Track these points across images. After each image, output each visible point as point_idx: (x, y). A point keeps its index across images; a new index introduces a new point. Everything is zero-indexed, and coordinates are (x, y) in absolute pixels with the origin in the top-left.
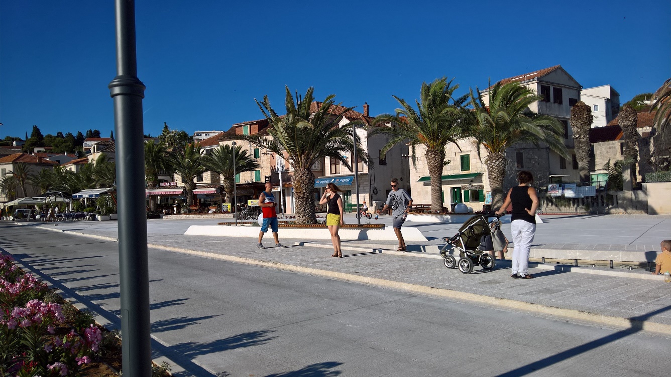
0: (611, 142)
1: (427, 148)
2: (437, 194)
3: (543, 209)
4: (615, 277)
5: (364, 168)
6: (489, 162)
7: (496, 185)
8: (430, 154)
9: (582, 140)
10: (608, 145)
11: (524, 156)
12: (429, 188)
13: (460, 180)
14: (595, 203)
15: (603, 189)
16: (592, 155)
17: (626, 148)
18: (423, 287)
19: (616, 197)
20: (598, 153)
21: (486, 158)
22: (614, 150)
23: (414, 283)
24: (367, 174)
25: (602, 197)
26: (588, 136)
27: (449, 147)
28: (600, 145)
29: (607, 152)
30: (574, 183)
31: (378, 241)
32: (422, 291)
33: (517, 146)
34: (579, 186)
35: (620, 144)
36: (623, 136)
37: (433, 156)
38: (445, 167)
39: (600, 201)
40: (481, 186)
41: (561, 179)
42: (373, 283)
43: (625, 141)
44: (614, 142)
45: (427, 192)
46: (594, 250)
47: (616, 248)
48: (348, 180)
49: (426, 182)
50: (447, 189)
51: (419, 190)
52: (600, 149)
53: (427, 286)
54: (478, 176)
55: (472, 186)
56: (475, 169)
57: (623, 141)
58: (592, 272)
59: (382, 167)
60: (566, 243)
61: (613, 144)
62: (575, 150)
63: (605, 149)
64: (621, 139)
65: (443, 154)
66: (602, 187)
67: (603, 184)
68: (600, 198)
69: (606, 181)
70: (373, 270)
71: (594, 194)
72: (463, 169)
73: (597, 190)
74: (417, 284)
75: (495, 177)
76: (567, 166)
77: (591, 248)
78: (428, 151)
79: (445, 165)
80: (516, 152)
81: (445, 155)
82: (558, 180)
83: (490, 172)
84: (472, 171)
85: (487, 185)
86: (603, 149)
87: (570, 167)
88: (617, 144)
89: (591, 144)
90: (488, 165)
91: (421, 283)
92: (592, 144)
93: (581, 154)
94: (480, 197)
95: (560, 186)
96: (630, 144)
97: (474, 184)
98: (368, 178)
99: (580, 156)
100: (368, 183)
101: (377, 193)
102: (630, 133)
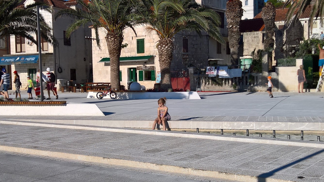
0: (256, 33)
1: (107, 32)
2: (115, 73)
3: (202, 88)
4: (248, 143)
5: (49, 48)
6: (160, 46)
7: (164, 67)
8: (110, 37)
9: (234, 30)
10: (253, 35)
11: (189, 42)
12: (109, 68)
13: (136, 61)
14: (241, 83)
15: (247, 71)
16: (241, 43)
17: (266, 38)
18: (97, 157)
19: (256, 77)
20: (245, 41)
21: (158, 43)
22: (257, 39)
23: (89, 154)
24: (51, 54)
25: (246, 77)
26: (238, 27)
27: (127, 32)
28: (247, 34)
29: (253, 41)
30: (226, 65)
31: (60, 116)
32: (95, 161)
33: (184, 33)
34: (230, 68)
35: (262, 35)
36: (264, 28)
37: (113, 39)
38: (122, 50)
39: (245, 81)
40: (153, 67)
41: (217, 62)
42: (51, 156)
43: (266, 32)
44: (258, 32)
45: (107, 72)
46: (236, 121)
47: (252, 119)
48: (33, 59)
49: (107, 62)
50: (124, 69)
51: (100, 70)
52: (247, 38)
53: (100, 156)
54: (151, 59)
55: (146, 67)
56: (149, 52)
57: (265, 32)
58: (232, 139)
59: (66, 47)
60: (216, 116)
61: (257, 34)
62: (229, 38)
63: (251, 38)
64: (263, 30)
65: (121, 38)
66: (247, 69)
67: (248, 67)
68: (245, 78)
69: (250, 65)
70: (52, 144)
71: (240, 75)
72: (139, 52)
73: (243, 72)
74: (91, 155)
75: (165, 60)
76: (222, 52)
77: (234, 119)
78: (108, 35)
79: (123, 48)
80: (182, 38)
81: (123, 39)
82: (214, 63)
83: (161, 55)
84: (146, 54)
85: (157, 66)
86: (249, 38)
87: (224, 52)
88: (259, 34)
89: (240, 34)
90: (159, 49)
91: (95, 155)
92: (242, 34)
93: (233, 41)
94: (152, 76)
95: (216, 68)
96: (270, 35)
97: (147, 65)
98: (53, 57)
99: (232, 44)
100: (53, 62)
101: (61, 72)
102: (270, 25)
